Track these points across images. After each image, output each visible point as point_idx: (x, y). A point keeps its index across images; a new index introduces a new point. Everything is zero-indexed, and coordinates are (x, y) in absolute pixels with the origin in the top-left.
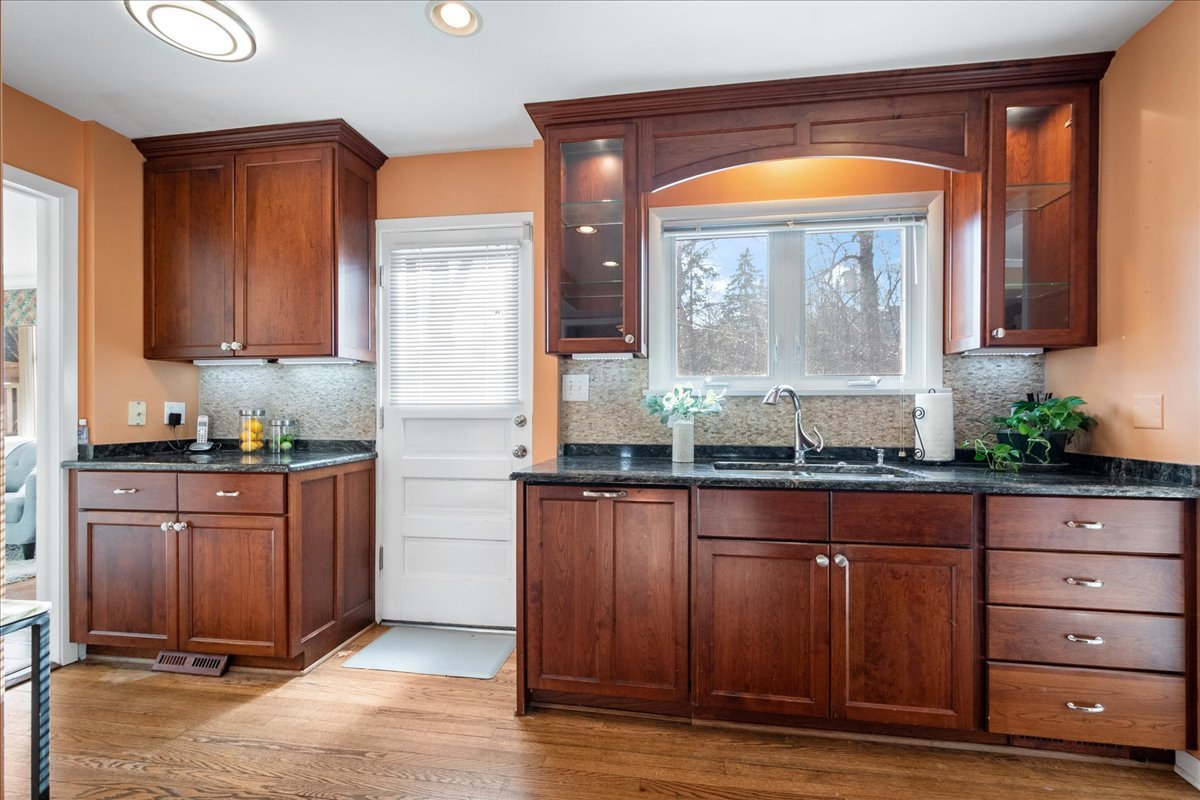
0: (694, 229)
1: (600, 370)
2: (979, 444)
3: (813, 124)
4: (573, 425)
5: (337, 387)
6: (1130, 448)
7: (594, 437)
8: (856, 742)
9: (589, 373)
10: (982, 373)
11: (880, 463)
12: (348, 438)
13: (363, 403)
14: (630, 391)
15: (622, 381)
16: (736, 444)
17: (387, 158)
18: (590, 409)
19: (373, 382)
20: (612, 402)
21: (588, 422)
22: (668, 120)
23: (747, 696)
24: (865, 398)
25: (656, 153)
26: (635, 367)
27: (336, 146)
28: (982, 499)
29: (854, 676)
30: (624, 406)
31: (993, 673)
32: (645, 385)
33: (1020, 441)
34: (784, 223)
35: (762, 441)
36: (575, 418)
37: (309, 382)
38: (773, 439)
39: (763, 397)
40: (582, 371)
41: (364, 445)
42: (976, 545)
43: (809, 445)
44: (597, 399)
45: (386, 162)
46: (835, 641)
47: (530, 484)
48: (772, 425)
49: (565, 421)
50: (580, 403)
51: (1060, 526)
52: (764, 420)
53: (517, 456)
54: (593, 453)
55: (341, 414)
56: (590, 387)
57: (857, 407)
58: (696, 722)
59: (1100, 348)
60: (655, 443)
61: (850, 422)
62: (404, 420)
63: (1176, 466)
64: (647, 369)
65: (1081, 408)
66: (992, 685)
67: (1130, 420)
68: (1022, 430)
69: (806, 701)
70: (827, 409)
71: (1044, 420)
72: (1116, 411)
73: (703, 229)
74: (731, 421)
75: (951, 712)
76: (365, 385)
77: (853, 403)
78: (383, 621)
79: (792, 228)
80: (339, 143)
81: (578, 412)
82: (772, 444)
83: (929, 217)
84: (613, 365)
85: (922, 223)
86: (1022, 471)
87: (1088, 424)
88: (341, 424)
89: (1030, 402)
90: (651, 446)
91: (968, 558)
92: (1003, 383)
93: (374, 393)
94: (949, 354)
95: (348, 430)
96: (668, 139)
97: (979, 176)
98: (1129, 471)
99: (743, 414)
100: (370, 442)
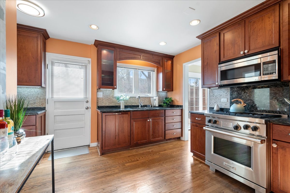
0: (122, 67)
1: (105, 92)
2: (162, 104)
3: (143, 56)
4: (99, 102)
5: (32, 93)
6: (176, 104)
7: (104, 104)
8: (151, 145)
9: (102, 92)
10: (161, 94)
11: (150, 107)
12: (36, 107)
13: (41, 98)
14: (111, 96)
15: (109, 94)
16: (129, 105)
17: (50, 38)
18: (103, 99)
19: (45, 92)
20: (107, 98)
21: (102, 102)
22: (121, 50)
23: (139, 142)
24: (147, 97)
25: (119, 55)
26: (112, 91)
27: (42, 34)
28: (165, 111)
29: (152, 136)
30: (110, 99)
31: (166, 132)
32: (113, 95)
33: (166, 103)
34: (136, 69)
35: (133, 104)
36: (100, 101)
37: (21, 92)
38: (135, 104)
39: (136, 97)
40: (101, 92)
41: (42, 108)
42: (164, 116)
43: (141, 105)
44: (104, 97)
45: (49, 38)
46: (150, 131)
47: (103, 113)
48: (135, 102)
49: (98, 101)
50: (101, 98)
51: (172, 113)
52: (134, 101)
53: (86, 109)
54: (104, 108)
55: (34, 100)
56: (103, 95)
57: (146, 99)
58: (130, 149)
59: (174, 92)
60: (115, 105)
61: (145, 101)
62: (55, 102)
63: (181, 105)
64: (114, 92)
65: (172, 99)
66: (166, 133)
67: (176, 100)
68: (167, 102)
69: (146, 141)
70: (142, 99)
71: (169, 100)
72: (175, 99)
73: (124, 68)
74: (129, 101)
75: (162, 138)
76: (42, 93)
77: (146, 98)
78: (48, 152)
79: (138, 70)
80: (43, 34)
81: (100, 100)
82: (135, 105)
83: (155, 71)
84: (108, 91)
85: (154, 72)
86: (167, 107)
87: (172, 101)
88: (33, 103)
89: (166, 98)
90: (115, 106)
91: (163, 118)
92: (163, 95)
93: (45, 95)
94: (157, 91)
95: (36, 104)
96: (121, 53)
97: (162, 68)
98: (176, 106)
99: (130, 100)
100: (44, 107)
